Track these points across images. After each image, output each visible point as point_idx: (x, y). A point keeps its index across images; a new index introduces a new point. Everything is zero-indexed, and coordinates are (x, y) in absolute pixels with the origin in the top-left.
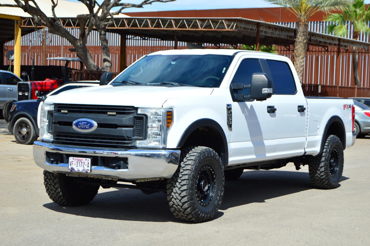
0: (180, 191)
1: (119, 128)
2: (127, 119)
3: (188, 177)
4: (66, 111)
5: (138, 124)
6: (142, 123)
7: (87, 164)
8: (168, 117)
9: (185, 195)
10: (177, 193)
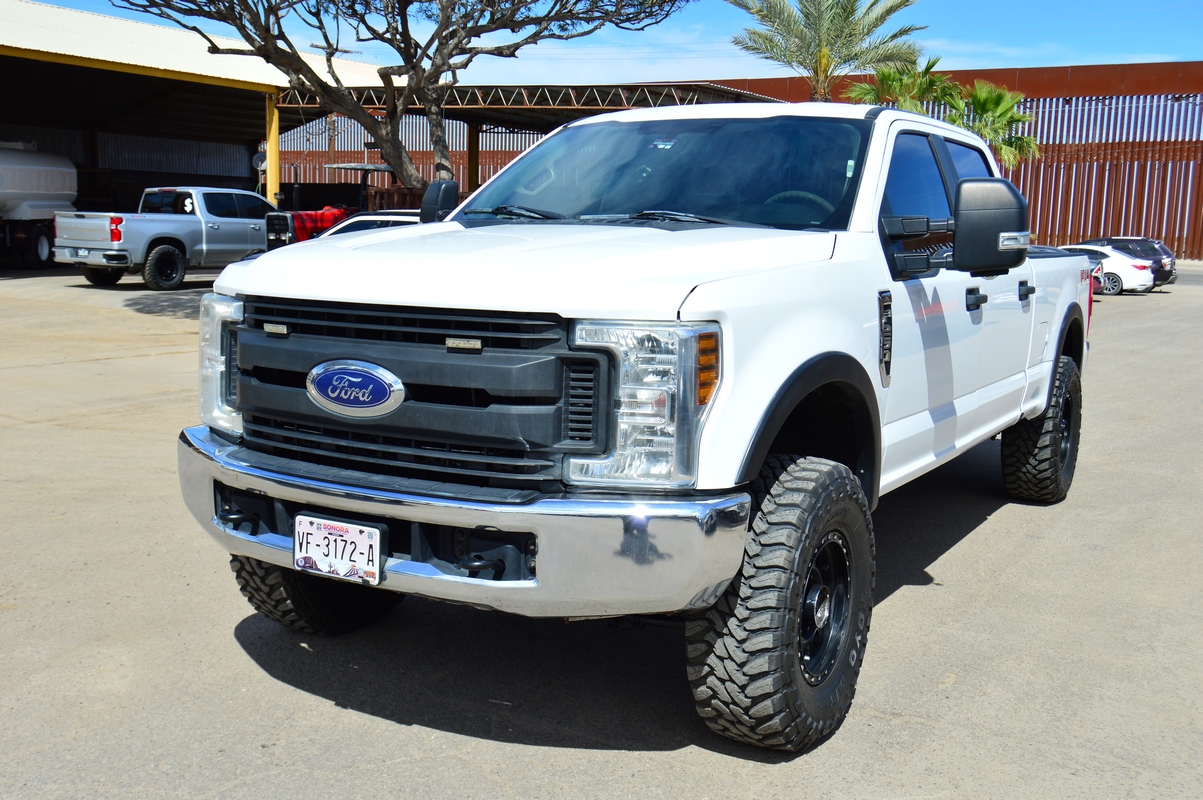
0: (744, 651)
1: (494, 408)
2: (526, 366)
3: (778, 600)
4: (283, 329)
5: (573, 388)
6: (591, 384)
7: (366, 551)
8: (704, 359)
9: (765, 668)
10: (731, 658)
